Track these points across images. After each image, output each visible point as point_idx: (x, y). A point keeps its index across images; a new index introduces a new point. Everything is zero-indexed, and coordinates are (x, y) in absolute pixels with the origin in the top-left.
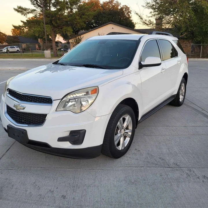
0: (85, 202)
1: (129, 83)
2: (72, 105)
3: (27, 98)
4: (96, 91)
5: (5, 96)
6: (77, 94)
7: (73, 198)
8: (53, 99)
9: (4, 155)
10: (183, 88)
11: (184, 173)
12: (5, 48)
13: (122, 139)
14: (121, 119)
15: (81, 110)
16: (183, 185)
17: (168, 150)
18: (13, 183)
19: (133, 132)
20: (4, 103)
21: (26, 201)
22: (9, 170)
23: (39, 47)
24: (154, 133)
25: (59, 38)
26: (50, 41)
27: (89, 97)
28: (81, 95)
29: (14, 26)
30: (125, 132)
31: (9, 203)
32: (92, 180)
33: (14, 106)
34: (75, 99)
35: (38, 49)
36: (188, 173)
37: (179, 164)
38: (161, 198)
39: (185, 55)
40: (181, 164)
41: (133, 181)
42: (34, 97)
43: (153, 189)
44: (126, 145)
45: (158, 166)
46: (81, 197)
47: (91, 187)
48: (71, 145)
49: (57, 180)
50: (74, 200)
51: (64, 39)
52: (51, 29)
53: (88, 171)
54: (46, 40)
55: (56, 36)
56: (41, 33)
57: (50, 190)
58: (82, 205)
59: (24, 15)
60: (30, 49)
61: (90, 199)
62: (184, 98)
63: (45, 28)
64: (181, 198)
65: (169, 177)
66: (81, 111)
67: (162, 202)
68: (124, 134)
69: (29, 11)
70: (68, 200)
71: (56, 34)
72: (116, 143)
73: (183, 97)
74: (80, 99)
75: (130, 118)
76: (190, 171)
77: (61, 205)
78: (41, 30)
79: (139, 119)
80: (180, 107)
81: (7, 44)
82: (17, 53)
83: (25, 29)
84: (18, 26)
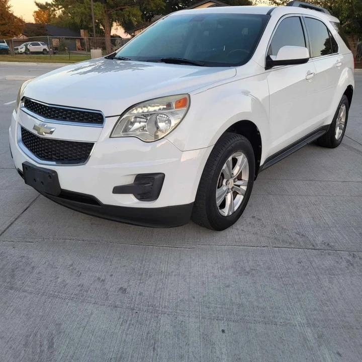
0: (161, 300)
1: (246, 93)
2: (141, 127)
3: (58, 113)
4: (184, 102)
5: (19, 110)
6: (149, 107)
7: (139, 292)
8: (105, 115)
9: (19, 217)
10: (342, 114)
11: (342, 260)
12: (23, 44)
13: (229, 197)
14: (230, 159)
15: (156, 136)
16: (342, 281)
17: (312, 221)
18: (33, 265)
19: (250, 186)
20: (17, 123)
21: (56, 293)
22: (27, 242)
23: (81, 46)
24: (287, 191)
25: (117, 29)
26: (101, 33)
27: (172, 113)
28: (157, 108)
29: (37, 4)
30: (235, 185)
31: (25, 297)
32: (174, 265)
33: (34, 128)
34: (145, 116)
35: (79, 49)
36: (350, 261)
37: (332, 244)
38: (299, 301)
39: (350, 52)
40: (337, 245)
41: (248, 270)
42: (69, 111)
43: (284, 285)
44: (236, 208)
45: (293, 246)
46: (155, 292)
47: (171, 275)
48: (137, 201)
49: (111, 262)
50: (141, 296)
51: (125, 32)
52: (104, 11)
53: (167, 249)
54: (94, 31)
55: (111, 25)
56: (85, 18)
57: (99, 279)
58: (155, 305)
60: (66, 48)
61: (169, 295)
62: (343, 135)
63: (93, 7)
64: (336, 301)
65: (315, 266)
66: (157, 139)
67: (302, 307)
68: (233, 187)
70: (130, 295)
71: (113, 21)
72: (219, 202)
73: (342, 131)
74: (154, 117)
75: (246, 160)
76: (354, 256)
77: (117, 303)
78: (86, 12)
79: (262, 163)
80: (335, 149)
81: (25, 38)
82: (44, 54)
83: (57, 9)
84: (44, 4)
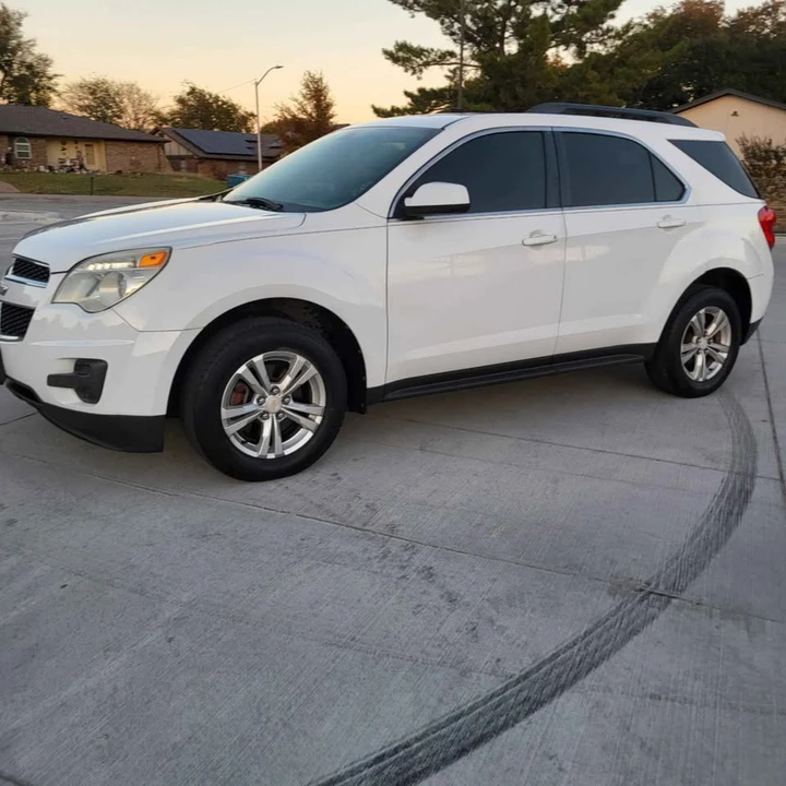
13: (268, 426)
14: (258, 358)
27: (133, 274)
29: (376, 110)
30: (286, 408)
48: (79, 400)
59: (414, 73)
68: (282, 412)
69: (433, 56)
73: (720, 365)
75: (312, 368)
